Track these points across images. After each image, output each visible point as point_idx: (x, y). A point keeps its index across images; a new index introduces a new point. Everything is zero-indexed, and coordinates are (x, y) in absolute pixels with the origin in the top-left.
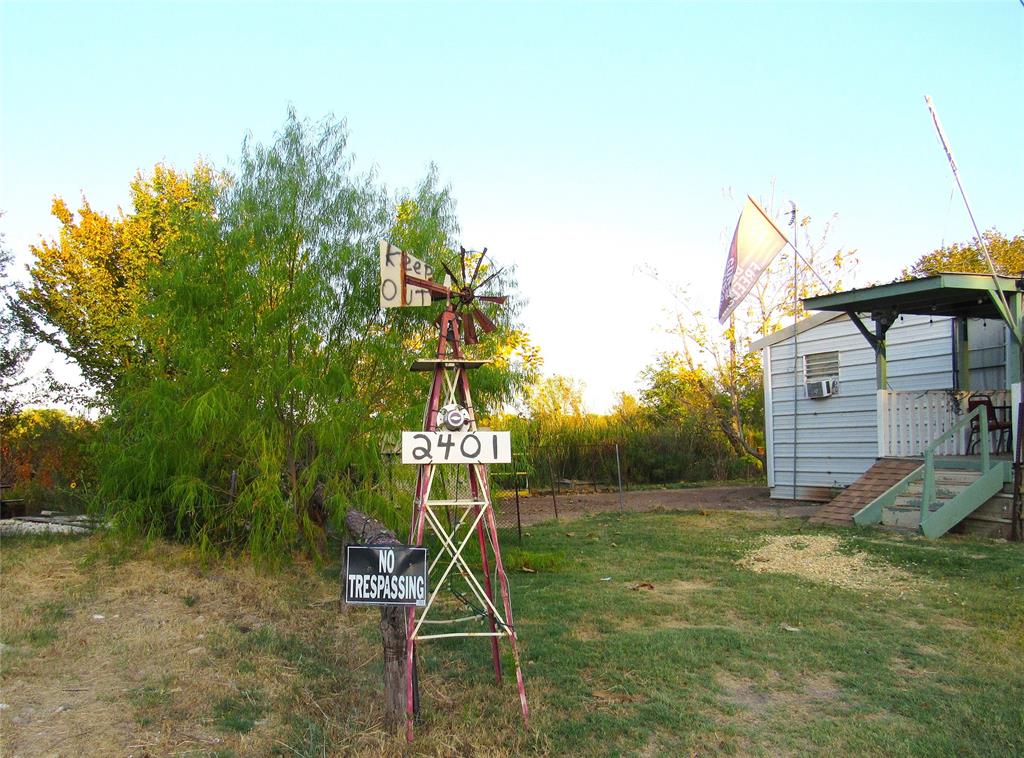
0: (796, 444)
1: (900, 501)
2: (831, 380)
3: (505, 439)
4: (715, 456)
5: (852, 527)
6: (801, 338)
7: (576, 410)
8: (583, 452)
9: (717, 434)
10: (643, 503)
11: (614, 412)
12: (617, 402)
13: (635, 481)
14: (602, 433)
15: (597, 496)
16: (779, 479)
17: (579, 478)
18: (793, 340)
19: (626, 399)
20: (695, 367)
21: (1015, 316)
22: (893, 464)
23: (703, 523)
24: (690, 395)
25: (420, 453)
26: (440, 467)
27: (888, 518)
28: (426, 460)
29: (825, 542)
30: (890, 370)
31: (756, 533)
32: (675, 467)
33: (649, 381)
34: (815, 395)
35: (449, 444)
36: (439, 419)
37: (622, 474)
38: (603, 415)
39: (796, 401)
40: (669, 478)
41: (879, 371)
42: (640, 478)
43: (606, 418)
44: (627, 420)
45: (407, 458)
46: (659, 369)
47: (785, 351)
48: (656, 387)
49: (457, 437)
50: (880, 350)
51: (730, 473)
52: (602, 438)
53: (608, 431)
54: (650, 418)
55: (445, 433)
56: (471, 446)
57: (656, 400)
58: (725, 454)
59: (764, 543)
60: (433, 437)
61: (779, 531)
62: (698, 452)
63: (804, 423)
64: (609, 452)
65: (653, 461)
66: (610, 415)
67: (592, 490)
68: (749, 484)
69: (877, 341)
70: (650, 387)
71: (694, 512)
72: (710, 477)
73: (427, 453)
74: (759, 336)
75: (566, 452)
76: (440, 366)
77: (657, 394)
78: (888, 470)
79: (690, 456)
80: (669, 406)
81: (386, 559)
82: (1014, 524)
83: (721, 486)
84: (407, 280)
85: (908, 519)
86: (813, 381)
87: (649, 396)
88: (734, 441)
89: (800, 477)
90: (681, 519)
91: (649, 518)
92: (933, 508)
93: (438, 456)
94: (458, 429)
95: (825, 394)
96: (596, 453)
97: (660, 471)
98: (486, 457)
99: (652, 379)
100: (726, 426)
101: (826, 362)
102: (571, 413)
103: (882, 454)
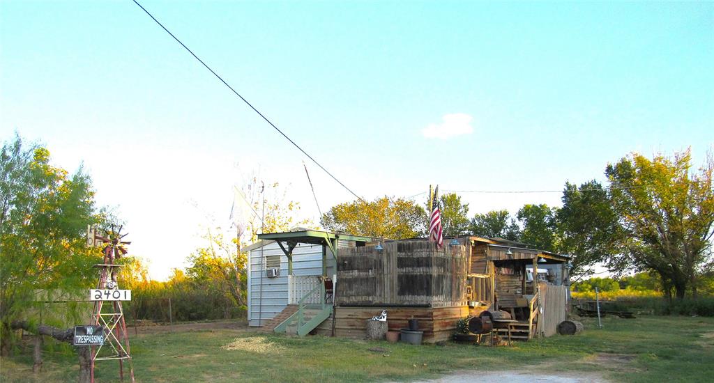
0: (261, 299)
1: (293, 323)
2: (277, 269)
3: (129, 292)
4: (225, 306)
5: (274, 333)
6: (265, 248)
7: (144, 278)
8: (149, 303)
9: (228, 295)
10: (183, 330)
11: (170, 280)
12: (173, 274)
13: (179, 319)
14: (162, 293)
15: (158, 326)
16: (253, 316)
17: (147, 319)
18: (261, 249)
19: (178, 272)
20: (217, 257)
21: (334, 248)
22: (293, 307)
23: (211, 335)
24: (215, 273)
25: (97, 297)
26: (105, 302)
27: (288, 329)
28: (100, 299)
29: (260, 339)
30: (294, 266)
31: (233, 338)
32: (203, 312)
33: (192, 263)
34: (270, 276)
35: (108, 294)
36: (105, 285)
37: (173, 315)
38: (163, 281)
39: (262, 278)
40: (200, 318)
41: (290, 266)
42: (183, 318)
43: (164, 283)
44: (176, 285)
45: (93, 298)
46: (198, 256)
47: (256, 254)
48: (196, 266)
49: (111, 292)
50: (290, 258)
51: (233, 316)
52: (161, 295)
53: (165, 292)
54: (191, 284)
55: (107, 290)
56: (116, 295)
57: (195, 274)
58: (231, 305)
59: (236, 341)
60: (103, 291)
61: (244, 337)
62: (216, 304)
63: (265, 289)
64: (165, 303)
65: (191, 308)
66: (166, 282)
67: (155, 324)
68: (241, 321)
69: (288, 254)
70: (192, 267)
71: (208, 331)
72: (222, 317)
73: (100, 297)
74: (251, 243)
75: (139, 303)
76: (105, 267)
77: (195, 271)
78: (291, 309)
79: (212, 305)
80: (203, 278)
81: (89, 330)
82: (333, 330)
83: (227, 322)
84: (96, 238)
85: (293, 329)
86: (269, 269)
87: (191, 272)
88: (236, 298)
89: (262, 315)
90: (201, 334)
91: (185, 334)
92: (303, 324)
93: (104, 298)
94: (112, 289)
95: (274, 275)
96: (158, 305)
97: (194, 314)
98: (122, 298)
99: (194, 262)
100: (232, 290)
101: (273, 260)
102: (140, 280)
103: (289, 303)
